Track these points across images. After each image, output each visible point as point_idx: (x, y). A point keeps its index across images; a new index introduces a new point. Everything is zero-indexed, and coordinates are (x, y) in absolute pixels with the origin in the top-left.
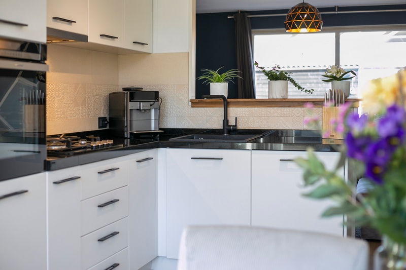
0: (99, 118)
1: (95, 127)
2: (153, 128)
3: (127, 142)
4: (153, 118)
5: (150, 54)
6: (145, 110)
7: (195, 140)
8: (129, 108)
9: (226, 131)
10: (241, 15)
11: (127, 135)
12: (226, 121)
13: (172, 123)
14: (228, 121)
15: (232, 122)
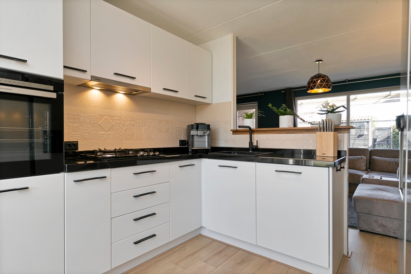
0: (180, 141)
1: (177, 145)
2: (207, 147)
3: (190, 154)
4: (207, 140)
5: (211, 104)
6: (201, 136)
7: (232, 154)
8: (191, 134)
9: (251, 149)
10: (289, 90)
11: (190, 150)
12: (251, 143)
13: (222, 144)
14: (252, 143)
15: (255, 144)
